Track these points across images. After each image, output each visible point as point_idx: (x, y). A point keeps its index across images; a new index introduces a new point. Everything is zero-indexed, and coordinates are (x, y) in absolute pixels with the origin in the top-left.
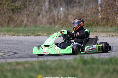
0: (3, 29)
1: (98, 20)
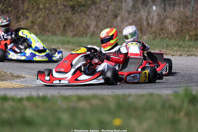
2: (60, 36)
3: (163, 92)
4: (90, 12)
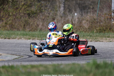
0: (19, 33)
1: (111, 26)
2: (22, 31)
3: (81, 62)
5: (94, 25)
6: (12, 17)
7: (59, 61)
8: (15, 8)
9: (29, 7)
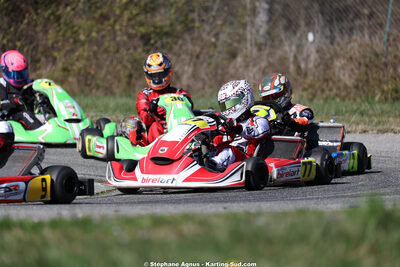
2: (121, 96)
3: (329, 206)
4: (181, 47)
5: (374, 75)
6: (86, 47)
7: (250, 201)
8: (97, 15)
9: (147, 12)
